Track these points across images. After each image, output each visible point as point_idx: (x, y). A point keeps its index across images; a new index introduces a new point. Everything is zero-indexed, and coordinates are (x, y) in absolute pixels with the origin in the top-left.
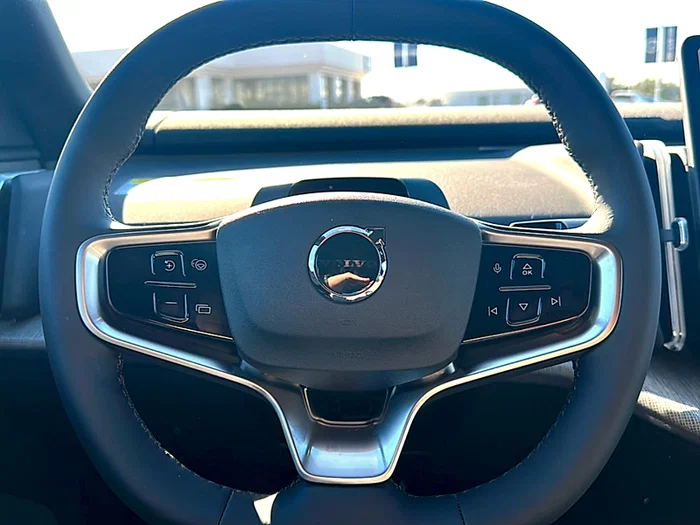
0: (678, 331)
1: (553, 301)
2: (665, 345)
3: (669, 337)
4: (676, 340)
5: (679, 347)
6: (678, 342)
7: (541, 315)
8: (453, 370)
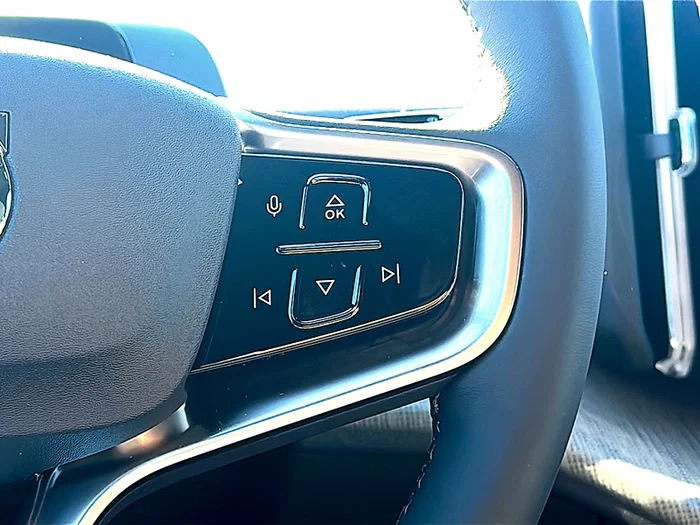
0: (681, 337)
1: (386, 274)
2: (659, 366)
3: (663, 350)
4: (676, 354)
5: (683, 369)
6: (682, 358)
7: (359, 304)
8: (185, 425)
